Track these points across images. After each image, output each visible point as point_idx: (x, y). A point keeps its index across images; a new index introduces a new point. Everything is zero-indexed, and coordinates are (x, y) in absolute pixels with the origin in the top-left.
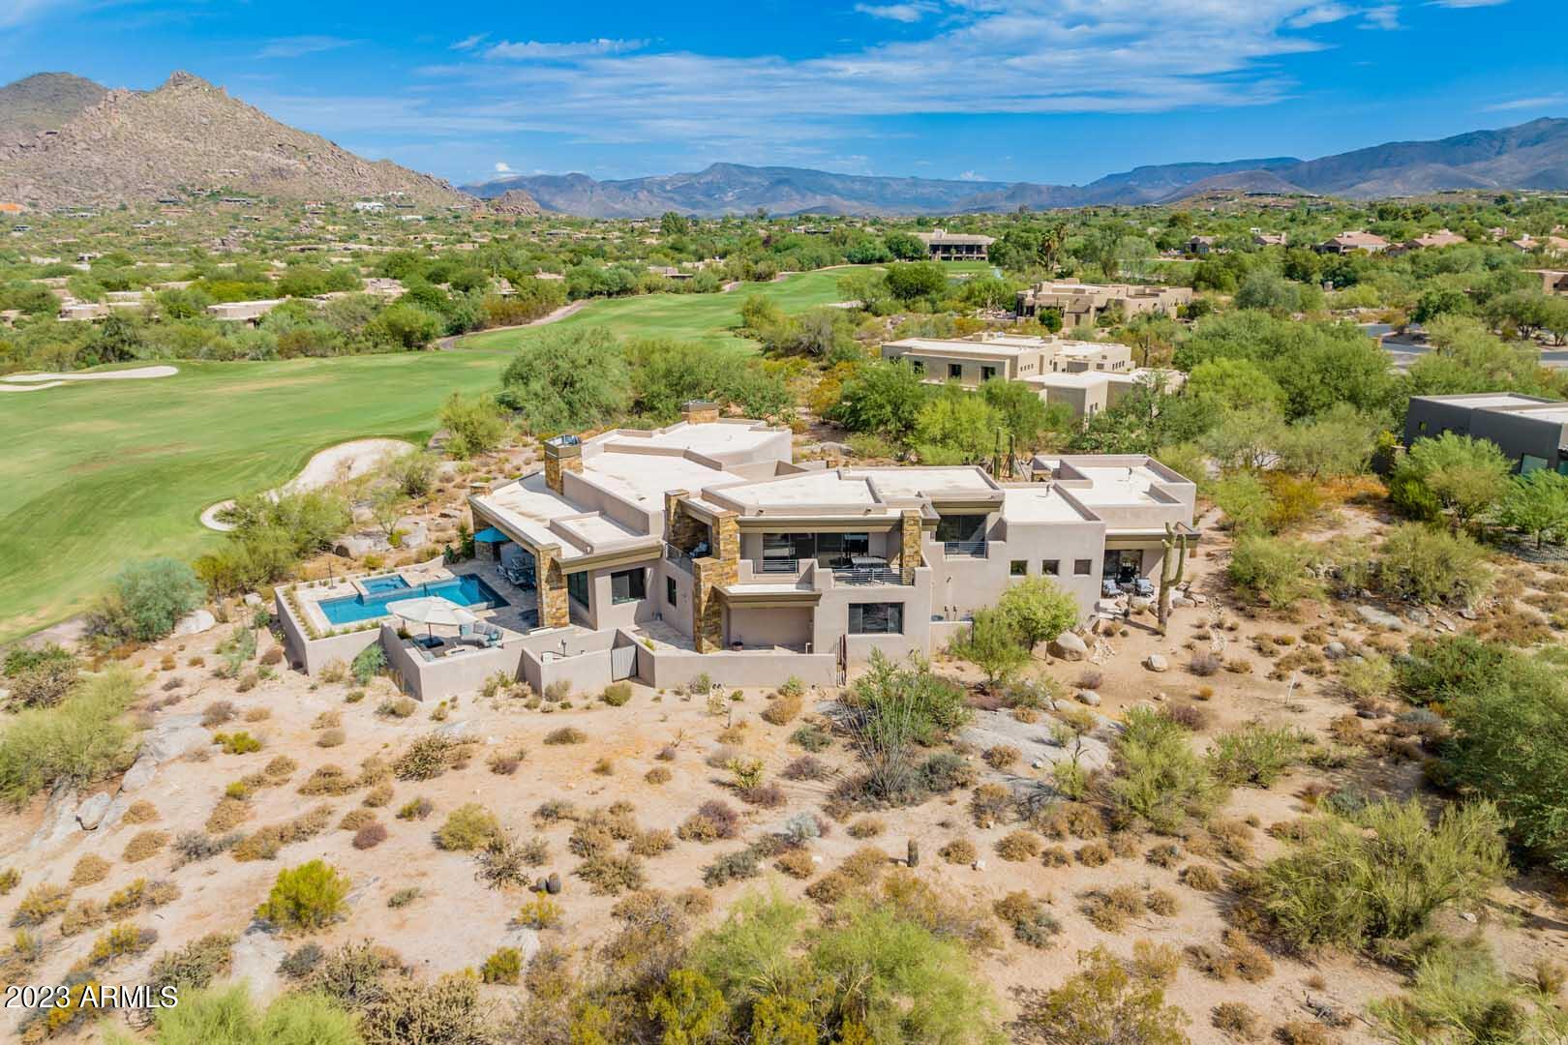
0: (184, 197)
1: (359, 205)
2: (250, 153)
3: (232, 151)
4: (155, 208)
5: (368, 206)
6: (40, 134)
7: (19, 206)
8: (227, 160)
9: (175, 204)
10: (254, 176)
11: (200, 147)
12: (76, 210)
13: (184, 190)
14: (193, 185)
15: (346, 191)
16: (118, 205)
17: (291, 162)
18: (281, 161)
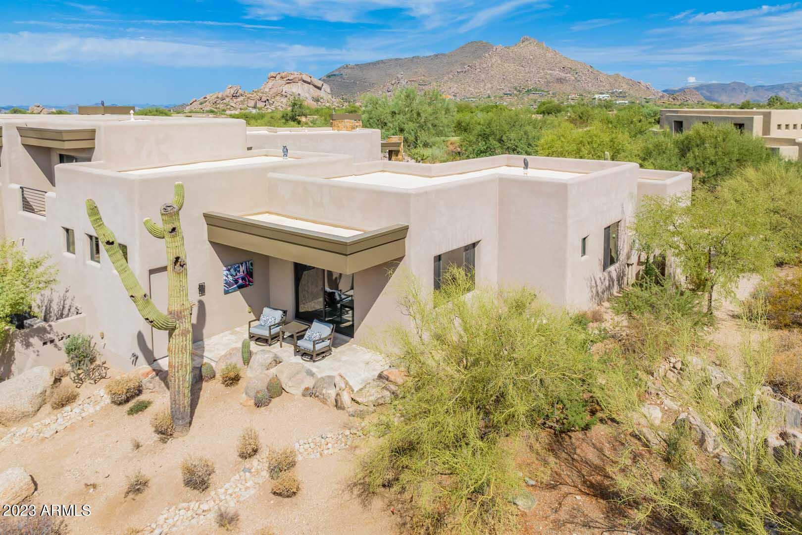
0: (515, 92)
1: (597, 96)
2: (549, 72)
3: (541, 71)
4: (501, 97)
5: (601, 96)
6: (465, 67)
7: (449, 96)
8: (538, 75)
9: (511, 95)
10: (548, 82)
11: (527, 69)
12: (470, 98)
13: (516, 89)
14: (520, 87)
15: (593, 89)
16: (487, 95)
17: (568, 75)
18: (563, 75)
